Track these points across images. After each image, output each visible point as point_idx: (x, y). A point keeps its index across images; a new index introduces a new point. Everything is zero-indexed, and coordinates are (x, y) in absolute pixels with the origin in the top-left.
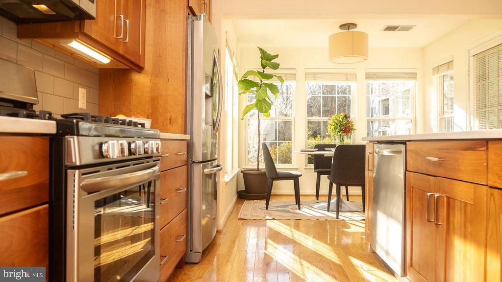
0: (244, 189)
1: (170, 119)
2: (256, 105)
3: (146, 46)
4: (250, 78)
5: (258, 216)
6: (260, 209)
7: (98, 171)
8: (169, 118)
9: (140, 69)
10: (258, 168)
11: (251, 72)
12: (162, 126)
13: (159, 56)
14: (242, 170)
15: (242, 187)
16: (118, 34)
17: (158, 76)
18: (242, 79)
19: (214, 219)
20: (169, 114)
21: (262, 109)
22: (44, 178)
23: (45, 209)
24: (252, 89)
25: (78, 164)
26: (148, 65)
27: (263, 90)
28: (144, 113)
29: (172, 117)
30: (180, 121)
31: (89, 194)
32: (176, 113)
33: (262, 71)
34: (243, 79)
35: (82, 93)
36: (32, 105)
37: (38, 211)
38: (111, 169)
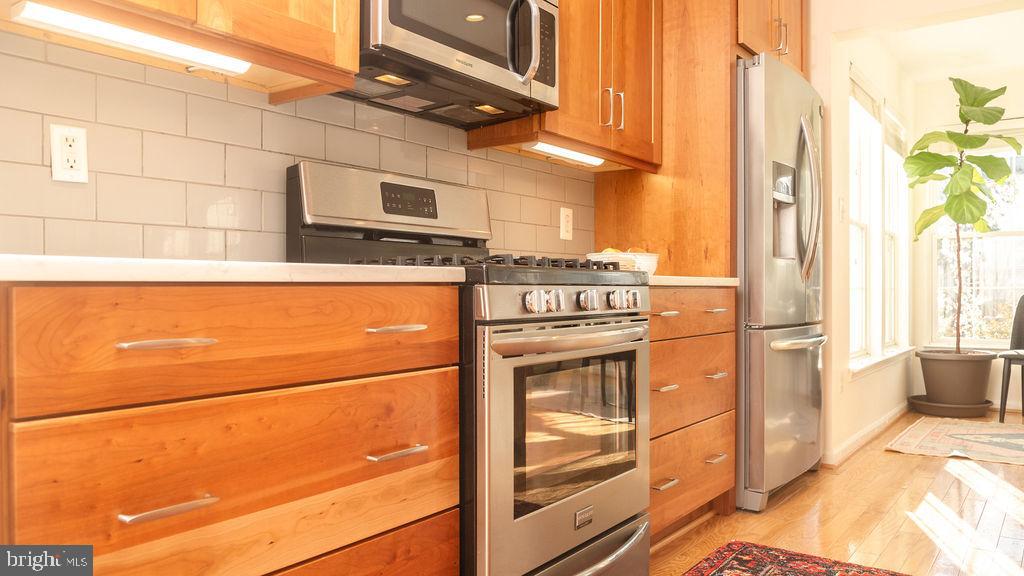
0: (923, 392)
1: (706, 252)
2: (948, 208)
3: (665, 127)
4: (934, 148)
5: (933, 448)
6: (950, 436)
7: (521, 330)
8: (703, 249)
9: (655, 168)
10: (958, 348)
11: (935, 136)
12: (693, 263)
13: (687, 141)
14: (920, 349)
15: (920, 390)
16: (605, 120)
17: (684, 176)
18: (912, 152)
19: (813, 443)
20: (703, 243)
21: (963, 214)
22: (454, 335)
23: (453, 371)
24: (937, 172)
25: (488, 319)
26: (668, 159)
27: (964, 173)
28: (662, 242)
29: (710, 247)
30: (723, 254)
31: (504, 357)
32: (716, 238)
33: (960, 128)
34: (917, 152)
35: (566, 215)
36: (485, 241)
37: (446, 373)
38: (544, 328)
